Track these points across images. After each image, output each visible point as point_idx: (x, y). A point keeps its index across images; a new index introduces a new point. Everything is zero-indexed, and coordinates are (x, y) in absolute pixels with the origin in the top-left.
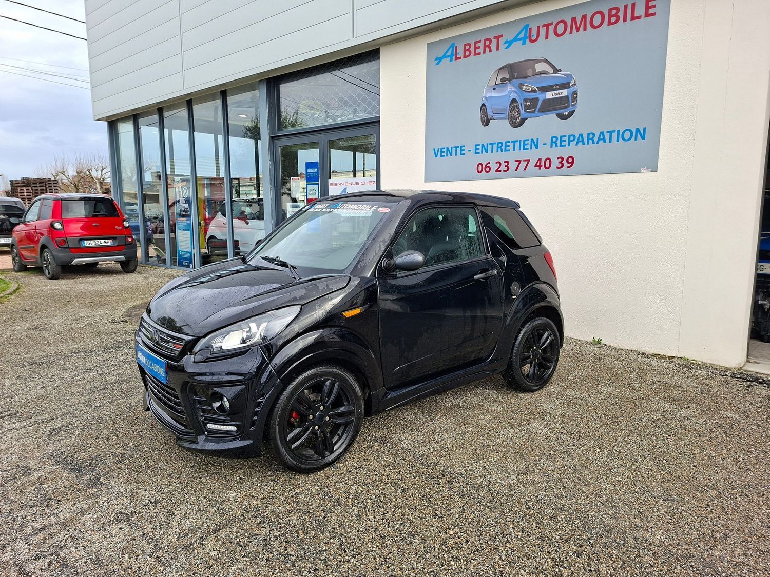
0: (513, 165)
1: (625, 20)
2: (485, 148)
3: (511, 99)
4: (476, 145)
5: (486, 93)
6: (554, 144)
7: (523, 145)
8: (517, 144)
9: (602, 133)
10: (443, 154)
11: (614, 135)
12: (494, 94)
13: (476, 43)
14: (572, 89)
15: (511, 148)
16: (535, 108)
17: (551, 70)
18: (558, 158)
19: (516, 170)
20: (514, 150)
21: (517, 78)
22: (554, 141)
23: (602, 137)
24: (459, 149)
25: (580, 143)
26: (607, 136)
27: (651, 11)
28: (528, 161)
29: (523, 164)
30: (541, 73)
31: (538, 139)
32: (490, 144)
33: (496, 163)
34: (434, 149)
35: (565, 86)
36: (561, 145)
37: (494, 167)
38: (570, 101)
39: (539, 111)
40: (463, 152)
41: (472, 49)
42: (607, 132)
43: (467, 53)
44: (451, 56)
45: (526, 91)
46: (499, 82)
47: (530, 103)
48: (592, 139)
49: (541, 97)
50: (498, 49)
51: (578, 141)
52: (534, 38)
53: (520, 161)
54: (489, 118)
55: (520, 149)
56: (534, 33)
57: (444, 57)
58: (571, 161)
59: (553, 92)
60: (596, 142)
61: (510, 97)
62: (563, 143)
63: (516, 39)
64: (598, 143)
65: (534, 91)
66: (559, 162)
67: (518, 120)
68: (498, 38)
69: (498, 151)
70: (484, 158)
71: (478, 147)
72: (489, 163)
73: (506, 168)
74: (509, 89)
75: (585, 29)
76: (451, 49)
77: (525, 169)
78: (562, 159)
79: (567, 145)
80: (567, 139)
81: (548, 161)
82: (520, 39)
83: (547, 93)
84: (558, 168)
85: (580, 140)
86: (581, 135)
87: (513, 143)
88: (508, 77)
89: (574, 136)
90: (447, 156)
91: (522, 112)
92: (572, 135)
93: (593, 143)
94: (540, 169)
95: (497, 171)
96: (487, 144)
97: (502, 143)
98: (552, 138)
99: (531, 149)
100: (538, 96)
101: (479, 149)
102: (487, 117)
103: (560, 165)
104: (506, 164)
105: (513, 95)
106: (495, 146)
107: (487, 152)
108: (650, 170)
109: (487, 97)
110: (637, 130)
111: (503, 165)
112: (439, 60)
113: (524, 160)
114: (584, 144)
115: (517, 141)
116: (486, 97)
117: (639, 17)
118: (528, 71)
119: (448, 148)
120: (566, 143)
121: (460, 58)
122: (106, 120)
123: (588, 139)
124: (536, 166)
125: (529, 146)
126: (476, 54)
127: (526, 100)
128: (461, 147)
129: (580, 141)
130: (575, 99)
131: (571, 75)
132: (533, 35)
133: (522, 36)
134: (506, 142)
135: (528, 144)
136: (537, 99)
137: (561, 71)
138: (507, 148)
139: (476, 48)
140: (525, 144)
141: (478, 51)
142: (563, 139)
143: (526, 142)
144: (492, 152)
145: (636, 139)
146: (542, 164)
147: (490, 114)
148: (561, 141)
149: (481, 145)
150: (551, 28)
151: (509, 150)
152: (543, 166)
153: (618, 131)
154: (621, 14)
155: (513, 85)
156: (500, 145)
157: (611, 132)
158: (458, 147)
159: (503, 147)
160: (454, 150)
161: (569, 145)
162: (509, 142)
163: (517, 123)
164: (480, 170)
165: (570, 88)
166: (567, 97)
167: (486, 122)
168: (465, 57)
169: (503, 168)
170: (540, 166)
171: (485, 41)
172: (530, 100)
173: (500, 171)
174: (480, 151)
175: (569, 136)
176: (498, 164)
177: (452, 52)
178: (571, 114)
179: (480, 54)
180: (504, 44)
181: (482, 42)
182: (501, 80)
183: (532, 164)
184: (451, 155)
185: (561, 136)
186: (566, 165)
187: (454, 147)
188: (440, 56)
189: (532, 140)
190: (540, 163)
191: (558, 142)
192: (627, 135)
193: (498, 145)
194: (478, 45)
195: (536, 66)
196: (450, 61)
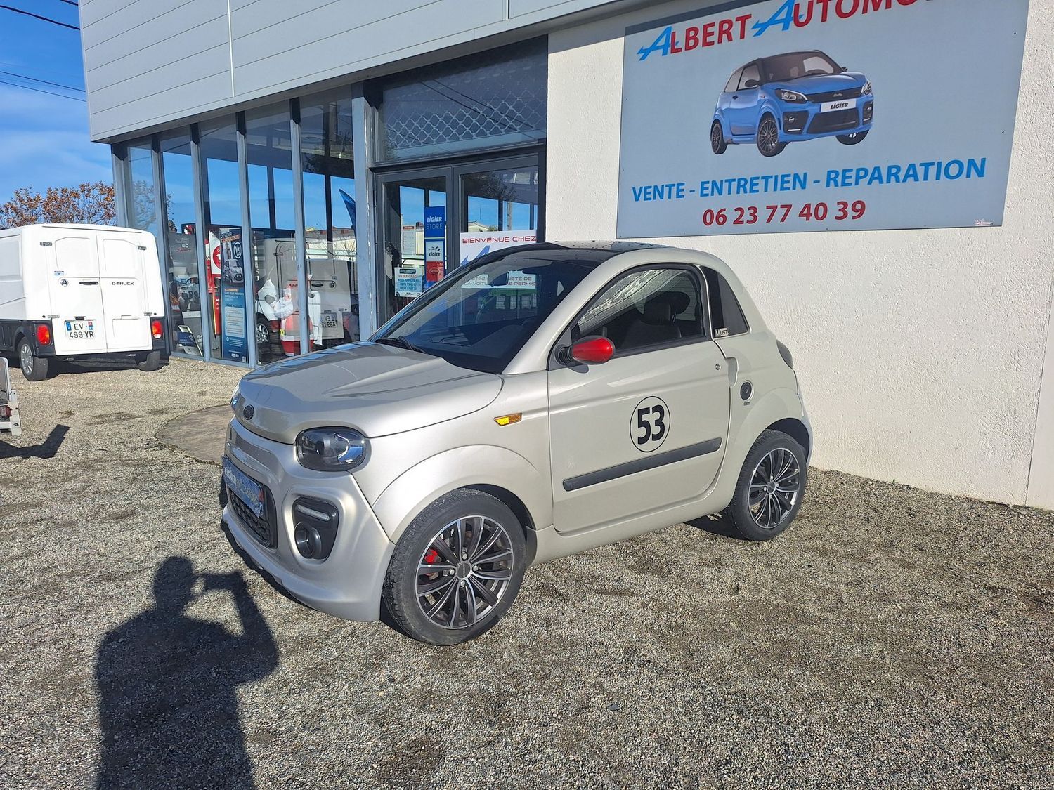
0: (763, 214)
2: (717, 188)
3: (763, 111)
4: (703, 183)
5: (721, 104)
6: (832, 183)
7: (781, 183)
8: (771, 182)
9: (912, 166)
10: (648, 196)
11: (932, 170)
12: (734, 105)
13: (706, 27)
14: (864, 99)
15: (761, 187)
16: (802, 129)
17: (829, 69)
18: (839, 203)
19: (769, 221)
20: (766, 190)
21: (773, 81)
22: (832, 178)
23: (912, 172)
24: (674, 189)
25: (876, 182)
26: (920, 171)
28: (789, 207)
29: (780, 212)
30: (813, 73)
31: (805, 174)
32: (726, 181)
33: (736, 210)
34: (634, 189)
35: (853, 92)
36: (844, 184)
37: (732, 215)
38: (861, 116)
39: (807, 132)
40: (681, 194)
41: (700, 36)
42: (921, 165)
43: (692, 43)
44: (664, 48)
45: (786, 101)
46: (742, 86)
47: (793, 119)
48: (896, 175)
49: (812, 110)
50: (742, 36)
51: (872, 178)
52: (802, 20)
53: (775, 208)
54: (725, 141)
55: (775, 190)
56: (803, 11)
57: (654, 48)
58: (860, 208)
59: (833, 103)
60: (901, 180)
61: (761, 109)
62: (847, 181)
63: (772, 21)
64: (905, 180)
65: (802, 101)
66: (840, 210)
67: (773, 145)
68: (743, 19)
69: (738, 192)
70: (715, 203)
71: (705, 186)
72: (724, 210)
73: (751, 218)
74: (759, 98)
75: (888, 6)
76: (665, 37)
77: (783, 220)
78: (845, 205)
79: (854, 184)
80: (853, 174)
81: (821, 209)
82: (779, 22)
83: (823, 104)
84: (837, 218)
85: (876, 175)
86: (877, 169)
87: (764, 180)
88: (758, 79)
89: (866, 171)
90: (654, 199)
91: (780, 132)
92: (862, 169)
94: (808, 219)
95: (737, 222)
96: (722, 181)
97: (745, 180)
98: (829, 173)
99: (794, 188)
100: (806, 109)
101: (707, 188)
102: (723, 140)
103: (841, 214)
104: (752, 211)
105: (766, 107)
106: (734, 185)
107: (720, 193)
108: (990, 224)
109: (723, 109)
110: (971, 162)
111: (747, 213)
112: (645, 53)
113: (782, 206)
114: (881, 182)
115: (771, 177)
116: (721, 111)
118: (792, 70)
119: (656, 187)
120: (853, 181)
121: (680, 50)
122: (108, 142)
123: (889, 174)
124: (801, 215)
125: (790, 185)
126: (705, 44)
127: (786, 115)
128: (679, 185)
129: (876, 178)
130: (869, 114)
131: (863, 77)
132: (802, 15)
133: (783, 15)
134: (752, 179)
135: (788, 182)
136: (806, 113)
137: (846, 70)
138: (755, 188)
139: (706, 34)
140: (783, 182)
141: (709, 39)
142: (848, 174)
143: (786, 179)
144: (729, 193)
145: (968, 176)
146: (812, 211)
147: (727, 135)
148: (844, 177)
149: (711, 183)
151: (757, 191)
152: (813, 215)
153: (940, 164)
155: (770, 94)
156: (742, 183)
157: (926, 166)
158: (674, 185)
159: (748, 186)
160: (666, 190)
161: (857, 184)
162: (758, 178)
163: (770, 149)
164: (708, 221)
165: (860, 96)
166: (855, 110)
167: (720, 148)
168: (688, 48)
169: (747, 217)
170: (808, 216)
171: (721, 24)
172: (794, 114)
173: (742, 222)
174: (708, 191)
175: (858, 170)
176: (739, 212)
177: (667, 40)
178: (861, 136)
179: (712, 43)
180: (753, 28)
181: (717, 26)
182: (747, 84)
183: (794, 212)
184: (662, 197)
185: (843, 170)
186: (851, 213)
187: (667, 186)
188: (648, 46)
189: (796, 176)
190: (809, 211)
191: (839, 180)
192: (954, 170)
193: (739, 183)
194: (709, 30)
195: (806, 62)
196: (663, 55)
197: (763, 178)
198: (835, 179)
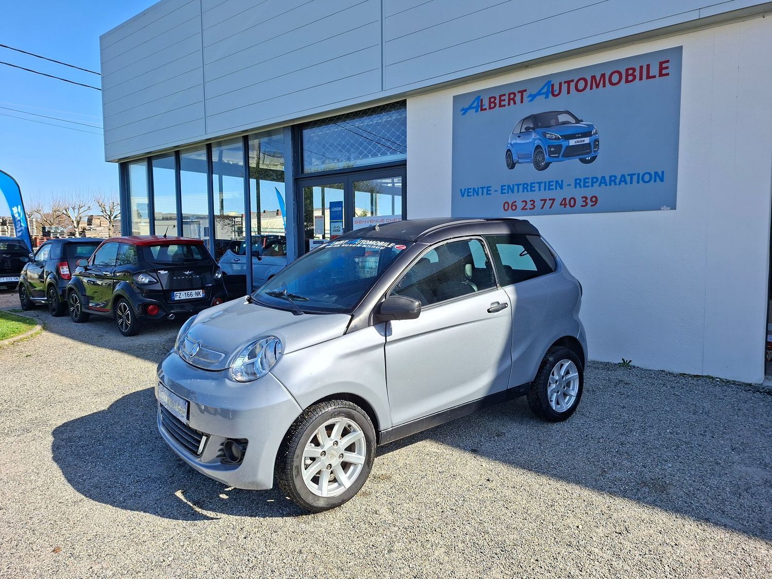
0: (539, 204)
1: (641, 79)
2: (511, 189)
3: (536, 145)
4: (502, 186)
5: (511, 140)
6: (578, 186)
7: (549, 186)
8: (542, 185)
10: (470, 194)
11: (635, 178)
12: (519, 141)
13: (500, 96)
14: (594, 137)
15: (537, 188)
16: (559, 155)
17: (573, 121)
18: (582, 198)
19: (542, 208)
20: (540, 190)
21: (541, 127)
22: (578, 183)
23: (623, 179)
24: (485, 190)
25: (603, 185)
26: (628, 178)
27: (664, 72)
28: (554, 200)
29: (549, 203)
30: (564, 123)
31: (562, 181)
32: (516, 185)
33: (522, 202)
34: (461, 190)
35: (587, 134)
36: (584, 186)
37: (520, 205)
38: (592, 147)
39: (562, 157)
40: (489, 192)
41: (497, 101)
42: (628, 175)
43: (492, 105)
44: (477, 108)
45: (549, 139)
46: (523, 130)
47: (553, 149)
48: (614, 181)
49: (564, 144)
50: (522, 102)
51: (601, 183)
52: (556, 93)
53: (545, 200)
54: (514, 162)
55: (545, 190)
56: (556, 88)
57: (470, 108)
58: (595, 200)
59: (576, 140)
60: (617, 183)
61: (534, 144)
62: (587, 184)
63: (539, 93)
65: (558, 139)
66: (583, 201)
67: (543, 164)
68: (522, 92)
69: (523, 191)
70: (510, 198)
71: (504, 188)
72: (516, 202)
73: (532, 207)
74: (533, 137)
75: (604, 86)
76: (476, 101)
77: (550, 207)
78: (586, 198)
79: (590, 186)
80: (590, 180)
81: (572, 200)
82: (543, 93)
83: (570, 141)
84: (582, 206)
85: (603, 181)
86: (603, 177)
87: (538, 184)
88: (532, 126)
89: (597, 178)
90: (473, 196)
91: (546, 156)
92: (595, 178)
93: (615, 184)
94: (565, 207)
95: (523, 209)
96: (513, 185)
97: (527, 184)
98: (576, 180)
99: (556, 189)
100: (561, 143)
103: (584, 204)
104: (532, 203)
105: (537, 142)
106: (521, 187)
107: (513, 192)
108: (669, 208)
109: (512, 143)
110: (656, 173)
111: (529, 204)
112: (465, 111)
113: (550, 200)
115: (543, 182)
117: (654, 77)
118: (551, 121)
119: (474, 189)
120: (590, 184)
121: (486, 109)
122: (117, 162)
123: (611, 181)
124: (561, 204)
125: (554, 187)
126: (500, 106)
127: (550, 147)
128: (488, 187)
129: (603, 183)
130: (597, 146)
131: (592, 125)
132: (556, 91)
133: (545, 90)
134: (531, 184)
135: (553, 185)
136: (561, 146)
137: (582, 121)
138: (533, 189)
139: (501, 101)
140: (549, 185)
141: (503, 103)
142: (587, 180)
143: (551, 184)
144: (518, 192)
145: (655, 181)
146: (567, 202)
147: (515, 158)
148: (585, 183)
149: (507, 186)
150: (572, 85)
151: (534, 191)
152: (568, 204)
153: (639, 174)
154: (637, 74)
155: (538, 134)
156: (526, 186)
157: (631, 175)
158: (485, 187)
159: (529, 188)
162: (534, 183)
163: (541, 167)
164: (506, 208)
165: (591, 135)
166: (589, 144)
167: (512, 166)
168: (490, 108)
169: (529, 206)
170: (565, 205)
171: (510, 94)
172: (554, 146)
173: (527, 209)
174: (506, 191)
175: (593, 178)
176: (524, 203)
177: (478, 103)
178: (593, 159)
179: (504, 106)
180: (528, 97)
181: (507, 95)
182: (526, 129)
183: (557, 203)
184: (478, 195)
185: (584, 179)
186: (590, 203)
187: (481, 188)
188: (466, 107)
189: (557, 182)
190: (565, 202)
191: (582, 184)
192: (647, 178)
193: (523, 186)
194: (502, 98)
195: (559, 117)
196: (476, 112)
197: (537, 183)
198: (579, 184)
